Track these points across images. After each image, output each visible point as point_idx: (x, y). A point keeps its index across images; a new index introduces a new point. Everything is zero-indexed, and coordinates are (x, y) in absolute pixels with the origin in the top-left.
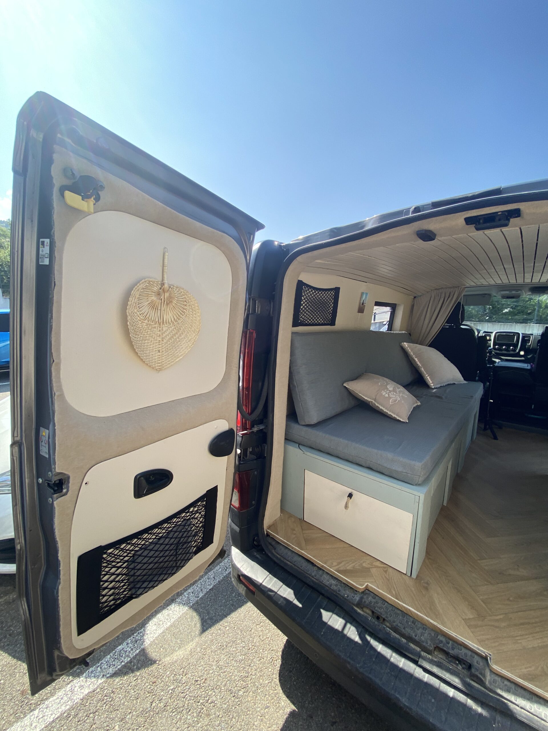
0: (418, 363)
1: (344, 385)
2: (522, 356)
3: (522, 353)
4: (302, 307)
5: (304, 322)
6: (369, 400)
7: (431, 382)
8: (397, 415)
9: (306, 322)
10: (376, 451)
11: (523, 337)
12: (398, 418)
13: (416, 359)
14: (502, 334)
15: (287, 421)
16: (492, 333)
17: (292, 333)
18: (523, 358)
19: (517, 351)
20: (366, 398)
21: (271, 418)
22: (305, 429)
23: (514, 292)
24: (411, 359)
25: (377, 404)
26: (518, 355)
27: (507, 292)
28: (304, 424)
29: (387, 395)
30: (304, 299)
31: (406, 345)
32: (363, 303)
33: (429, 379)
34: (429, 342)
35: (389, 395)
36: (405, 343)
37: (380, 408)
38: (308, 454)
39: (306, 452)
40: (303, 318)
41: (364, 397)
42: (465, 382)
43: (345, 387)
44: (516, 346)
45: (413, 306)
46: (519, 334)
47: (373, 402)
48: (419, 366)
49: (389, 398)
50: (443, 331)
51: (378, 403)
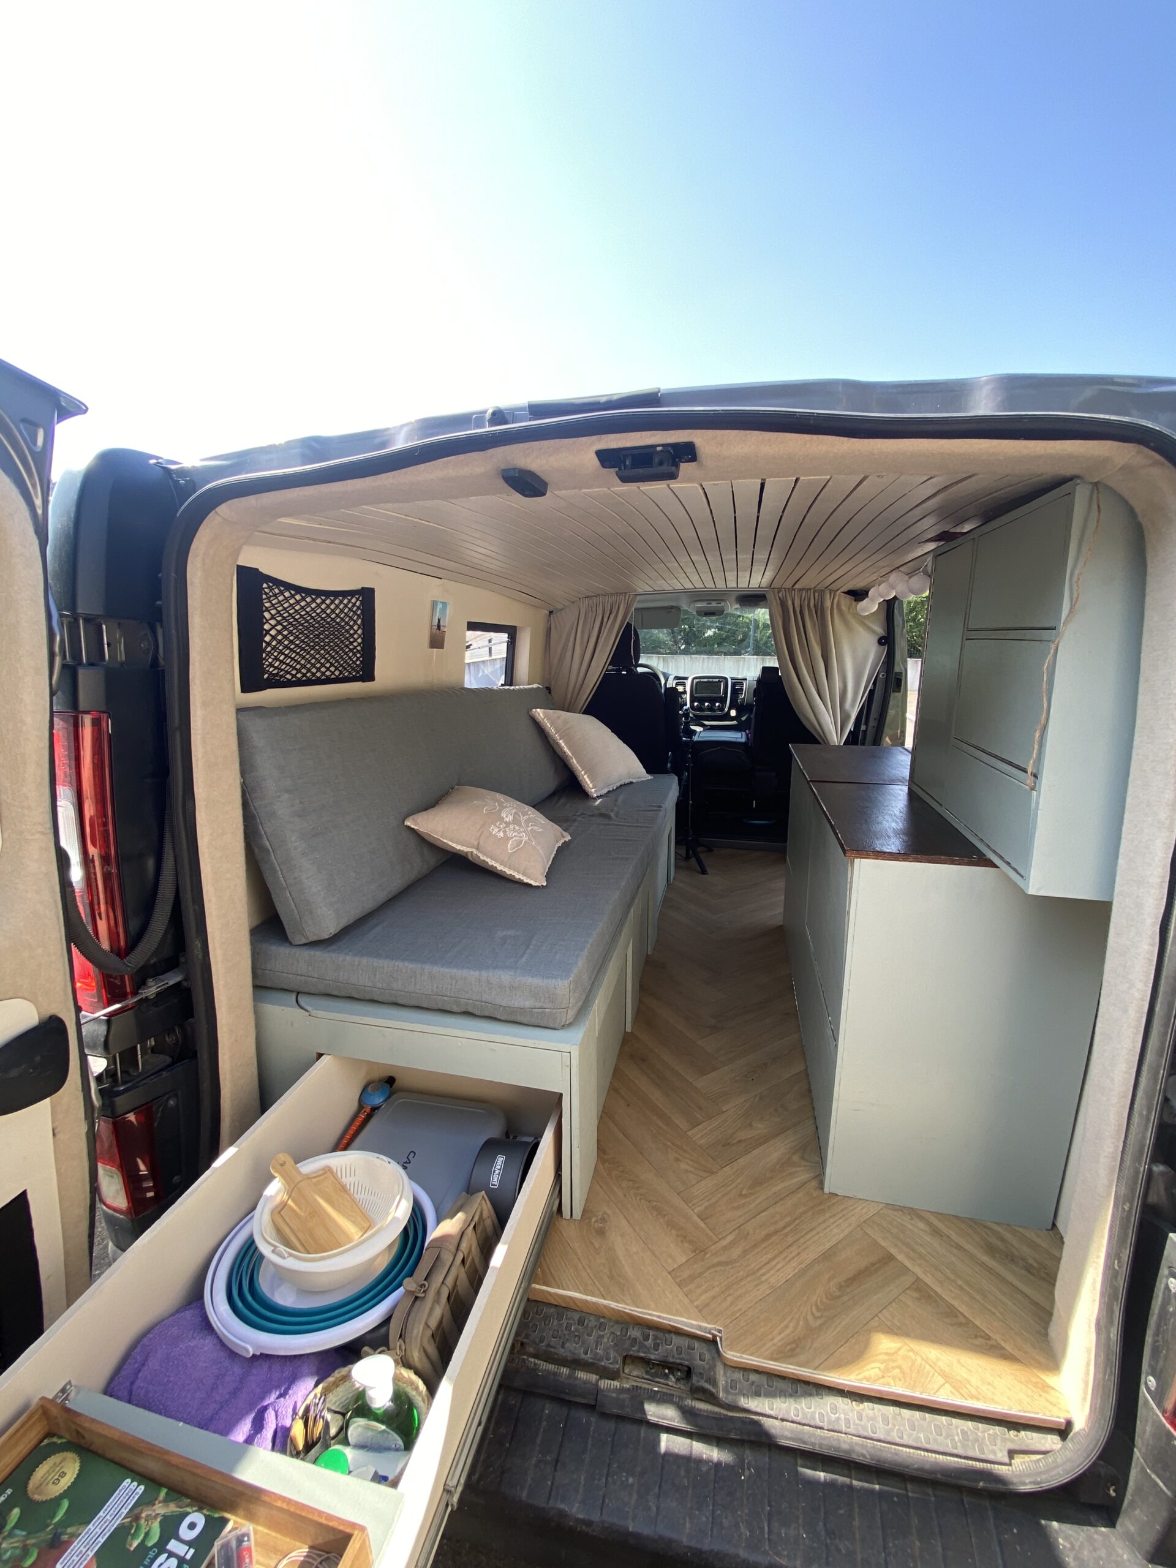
0: (566, 749)
1: (408, 823)
2: (733, 719)
3: (733, 713)
4: (268, 638)
6: (465, 849)
7: (591, 785)
8: (524, 874)
9: (289, 677)
10: (477, 973)
11: (734, 685)
12: (526, 880)
13: (561, 742)
14: (702, 680)
15: (253, 943)
16: (686, 678)
17: (240, 711)
18: (735, 722)
19: (726, 710)
20: (459, 847)
21: (198, 952)
22: (306, 953)
23: (714, 604)
24: (552, 742)
25: (483, 858)
26: (727, 717)
27: (704, 604)
29: (501, 834)
30: (273, 617)
31: (540, 713)
32: (439, 627)
33: (587, 780)
34: (584, 705)
35: (505, 832)
36: (538, 710)
37: (490, 863)
38: (320, 1014)
39: (314, 1012)
40: (276, 668)
41: (454, 845)
42: (649, 777)
43: (409, 827)
44: (723, 700)
45: (548, 633)
46: (726, 679)
47: (475, 852)
48: (567, 756)
49: (507, 839)
50: (606, 681)
51: (484, 854)
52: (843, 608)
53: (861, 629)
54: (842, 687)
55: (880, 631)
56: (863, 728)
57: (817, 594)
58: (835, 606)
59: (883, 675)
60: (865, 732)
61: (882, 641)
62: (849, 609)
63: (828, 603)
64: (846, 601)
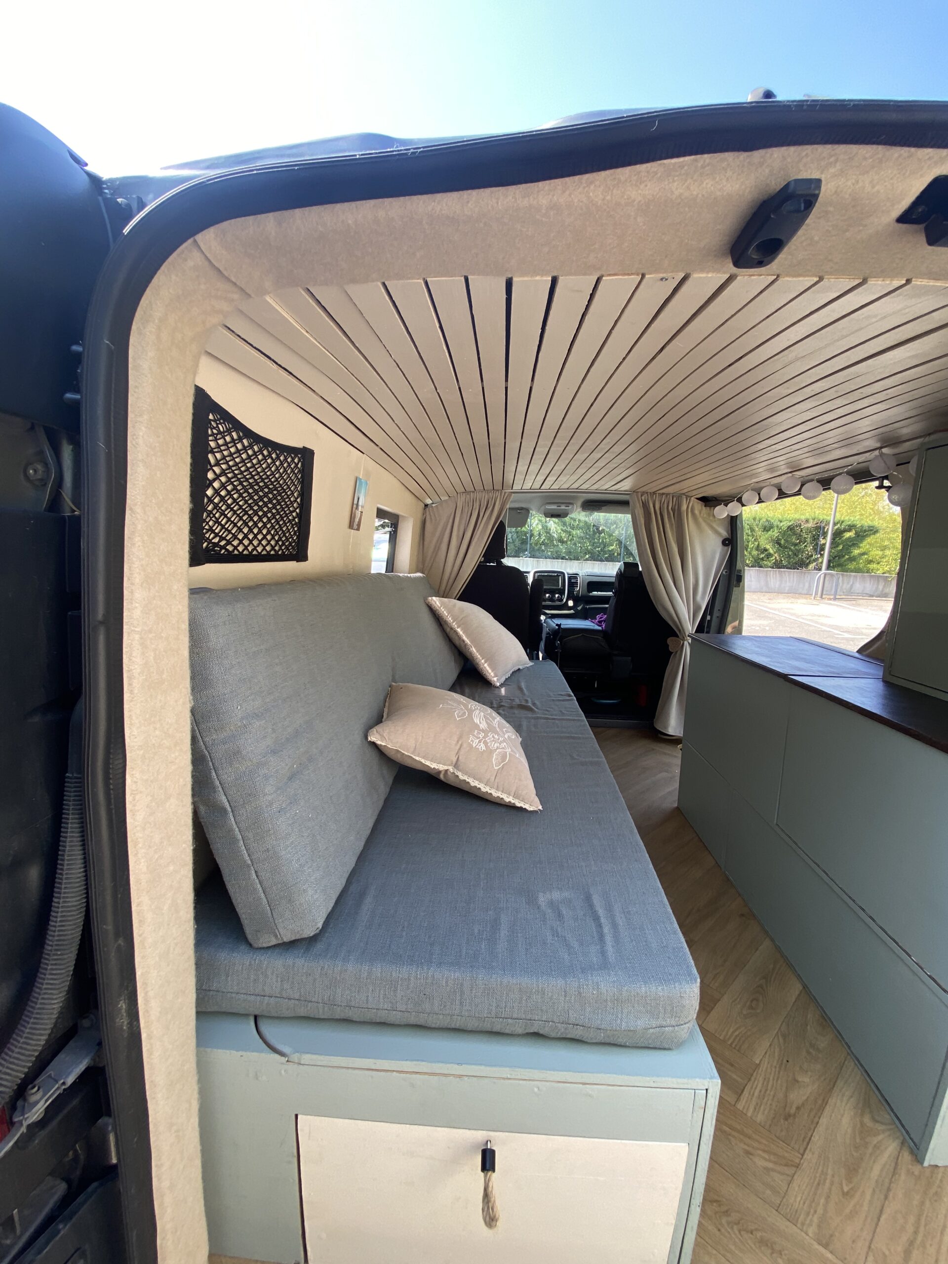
0: (464, 638)
1: (372, 738)
2: (570, 608)
3: (571, 603)
4: (210, 492)
5: (224, 547)
6: (442, 767)
7: (492, 674)
8: (516, 796)
9: (230, 548)
11: (570, 578)
12: (519, 804)
13: (459, 630)
14: (542, 574)
16: (528, 572)
18: (572, 611)
19: (565, 600)
20: (433, 765)
22: (278, 963)
23: (563, 507)
24: (448, 630)
25: (462, 777)
26: (565, 606)
27: (554, 507)
28: (274, 942)
29: (482, 747)
30: (218, 464)
31: (436, 601)
32: (358, 506)
33: (488, 668)
34: (459, 592)
35: (486, 743)
36: (434, 598)
37: (472, 784)
38: (307, 1058)
39: (295, 1057)
40: (216, 535)
41: (428, 763)
43: (374, 744)
44: (562, 592)
45: (424, 523)
46: (563, 573)
47: (451, 769)
48: (466, 645)
49: (490, 752)
51: (465, 773)
52: (697, 512)
53: (710, 532)
54: (694, 582)
55: (725, 534)
56: (708, 618)
57: (675, 499)
58: (689, 510)
59: (726, 572)
60: (709, 621)
61: (725, 542)
62: (700, 513)
63: (684, 507)
64: (698, 506)
